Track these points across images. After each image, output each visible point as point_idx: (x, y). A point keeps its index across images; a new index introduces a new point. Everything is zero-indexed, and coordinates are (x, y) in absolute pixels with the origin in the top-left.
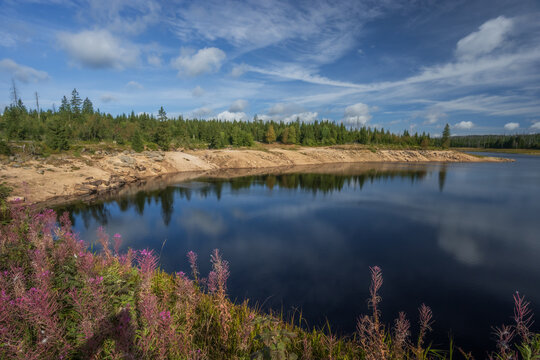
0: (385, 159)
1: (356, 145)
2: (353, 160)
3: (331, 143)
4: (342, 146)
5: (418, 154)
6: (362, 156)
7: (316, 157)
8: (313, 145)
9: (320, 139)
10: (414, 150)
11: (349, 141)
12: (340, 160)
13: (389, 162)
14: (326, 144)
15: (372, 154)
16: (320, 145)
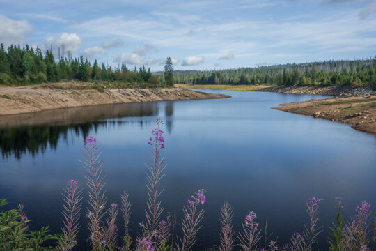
0: (117, 100)
1: (76, 83)
2: (79, 104)
3: (40, 80)
4: (58, 84)
5: (150, 93)
6: (89, 97)
7: (25, 101)
8: (11, 83)
9: (22, 74)
10: (144, 88)
11: (63, 78)
12: (62, 105)
13: (123, 103)
14: (32, 81)
15: (99, 93)
16: (23, 83)
